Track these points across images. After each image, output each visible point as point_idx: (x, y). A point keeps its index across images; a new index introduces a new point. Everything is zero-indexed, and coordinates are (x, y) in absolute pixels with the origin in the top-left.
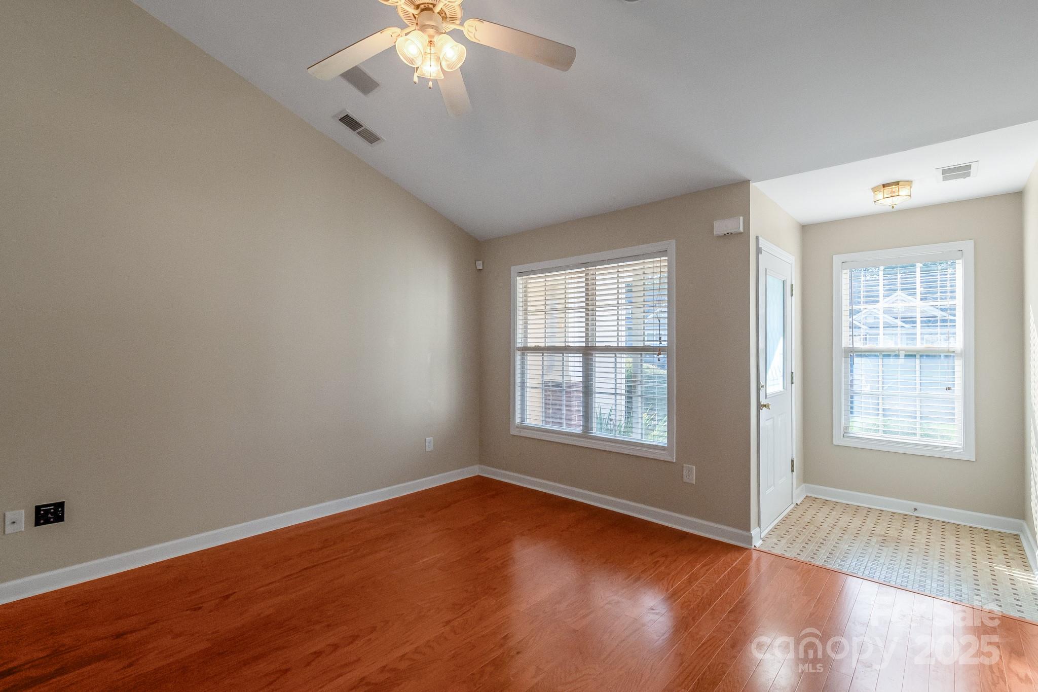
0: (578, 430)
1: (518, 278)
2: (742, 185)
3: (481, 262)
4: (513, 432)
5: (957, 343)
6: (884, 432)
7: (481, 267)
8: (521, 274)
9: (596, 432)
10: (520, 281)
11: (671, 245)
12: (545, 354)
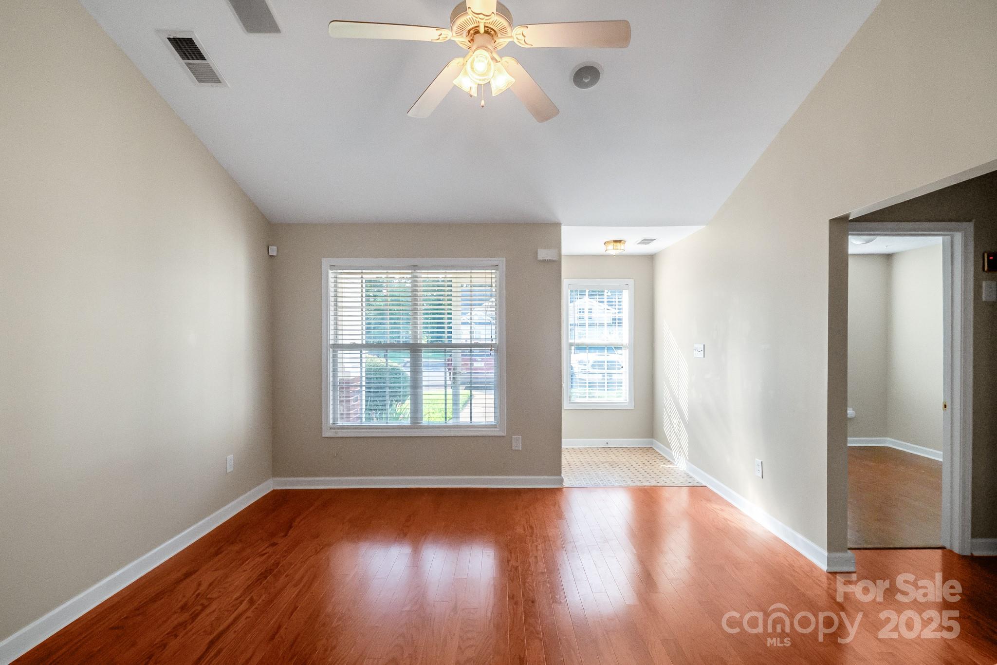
0: (407, 422)
1: (330, 271)
2: (557, 225)
3: (275, 248)
4: (327, 434)
5: (625, 340)
6: (589, 397)
7: (275, 254)
8: (333, 267)
9: (425, 420)
10: (331, 274)
11: (501, 261)
12: (364, 352)
